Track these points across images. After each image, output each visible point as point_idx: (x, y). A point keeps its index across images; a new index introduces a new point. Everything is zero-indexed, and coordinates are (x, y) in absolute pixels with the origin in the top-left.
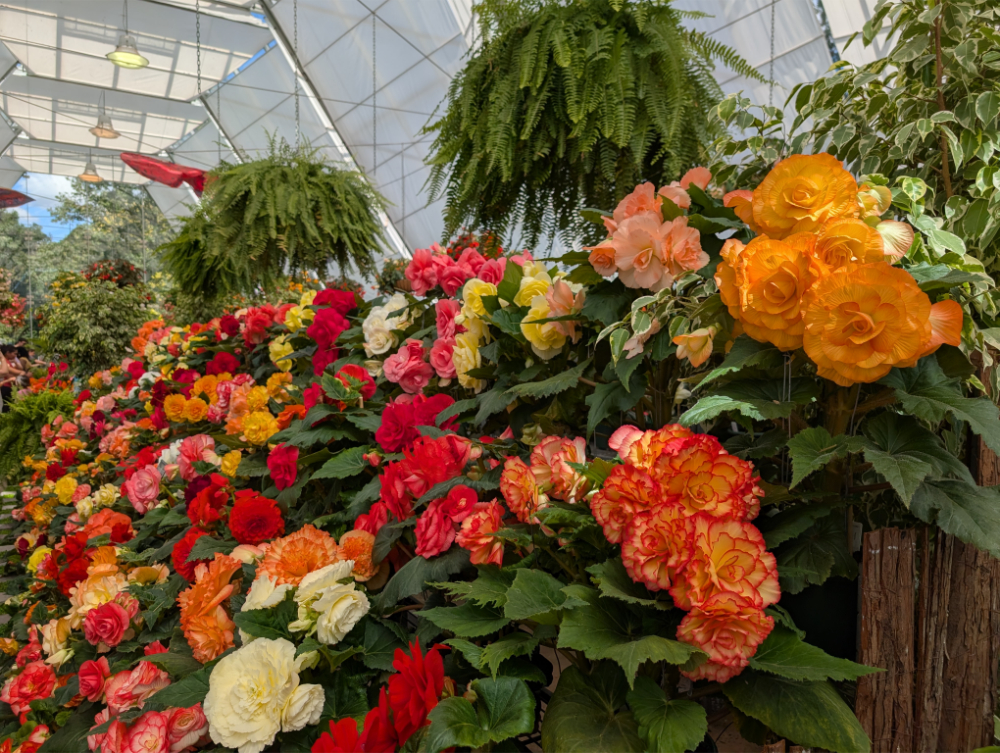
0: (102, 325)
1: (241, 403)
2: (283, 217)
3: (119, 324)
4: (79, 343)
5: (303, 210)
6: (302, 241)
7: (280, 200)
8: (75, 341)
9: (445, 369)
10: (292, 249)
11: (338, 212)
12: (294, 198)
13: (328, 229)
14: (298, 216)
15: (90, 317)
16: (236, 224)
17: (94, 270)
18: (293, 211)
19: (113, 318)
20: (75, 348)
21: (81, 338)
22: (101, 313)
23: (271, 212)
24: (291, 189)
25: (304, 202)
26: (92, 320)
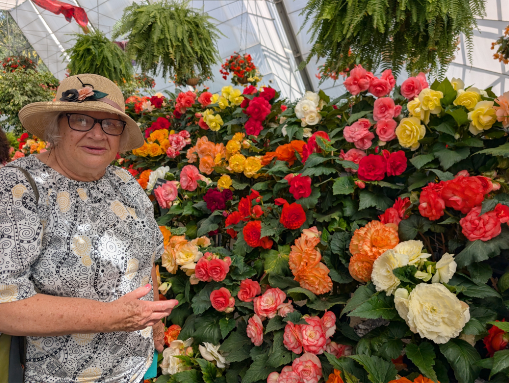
0: (27, 95)
1: (205, 148)
2: (173, 40)
3: (36, 95)
4: (14, 105)
5: (184, 36)
6: (183, 55)
7: (171, 29)
8: (11, 104)
9: (384, 136)
10: (178, 59)
11: (200, 39)
12: (179, 30)
13: (197, 48)
14: (182, 40)
15: (20, 90)
16: (144, 42)
17: (8, 61)
18: (180, 37)
19: (32, 92)
20: (12, 108)
21: (16, 102)
22: (27, 89)
23: (168, 36)
24: (177, 24)
25: (185, 32)
26: (21, 92)
